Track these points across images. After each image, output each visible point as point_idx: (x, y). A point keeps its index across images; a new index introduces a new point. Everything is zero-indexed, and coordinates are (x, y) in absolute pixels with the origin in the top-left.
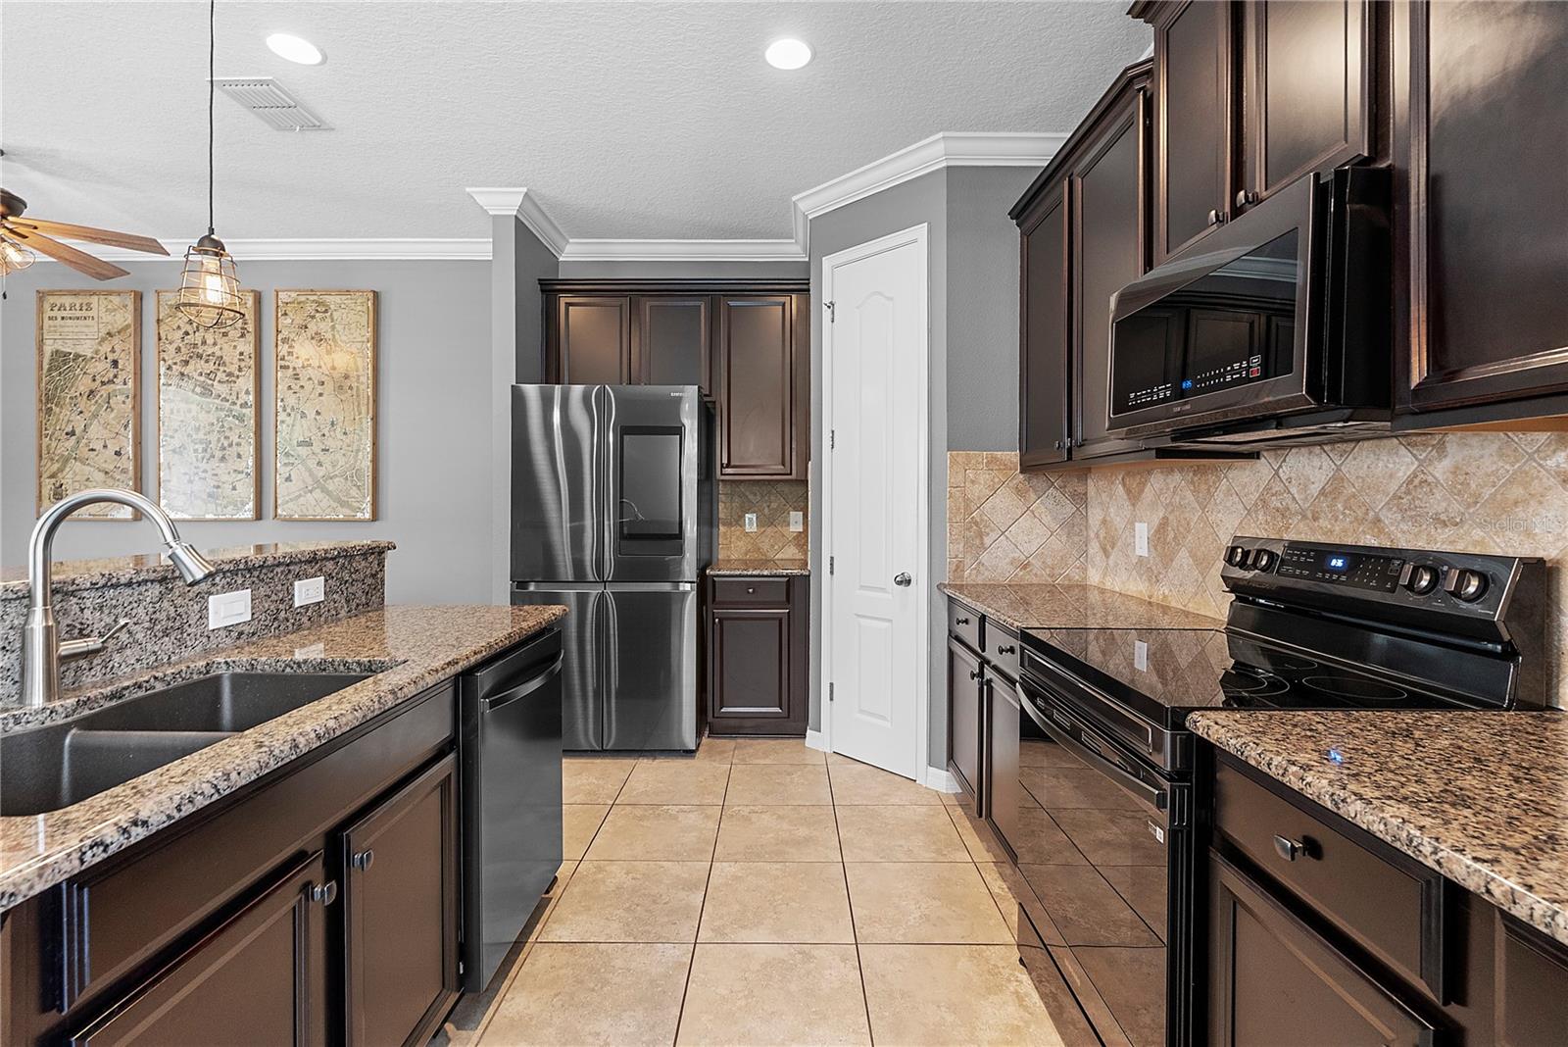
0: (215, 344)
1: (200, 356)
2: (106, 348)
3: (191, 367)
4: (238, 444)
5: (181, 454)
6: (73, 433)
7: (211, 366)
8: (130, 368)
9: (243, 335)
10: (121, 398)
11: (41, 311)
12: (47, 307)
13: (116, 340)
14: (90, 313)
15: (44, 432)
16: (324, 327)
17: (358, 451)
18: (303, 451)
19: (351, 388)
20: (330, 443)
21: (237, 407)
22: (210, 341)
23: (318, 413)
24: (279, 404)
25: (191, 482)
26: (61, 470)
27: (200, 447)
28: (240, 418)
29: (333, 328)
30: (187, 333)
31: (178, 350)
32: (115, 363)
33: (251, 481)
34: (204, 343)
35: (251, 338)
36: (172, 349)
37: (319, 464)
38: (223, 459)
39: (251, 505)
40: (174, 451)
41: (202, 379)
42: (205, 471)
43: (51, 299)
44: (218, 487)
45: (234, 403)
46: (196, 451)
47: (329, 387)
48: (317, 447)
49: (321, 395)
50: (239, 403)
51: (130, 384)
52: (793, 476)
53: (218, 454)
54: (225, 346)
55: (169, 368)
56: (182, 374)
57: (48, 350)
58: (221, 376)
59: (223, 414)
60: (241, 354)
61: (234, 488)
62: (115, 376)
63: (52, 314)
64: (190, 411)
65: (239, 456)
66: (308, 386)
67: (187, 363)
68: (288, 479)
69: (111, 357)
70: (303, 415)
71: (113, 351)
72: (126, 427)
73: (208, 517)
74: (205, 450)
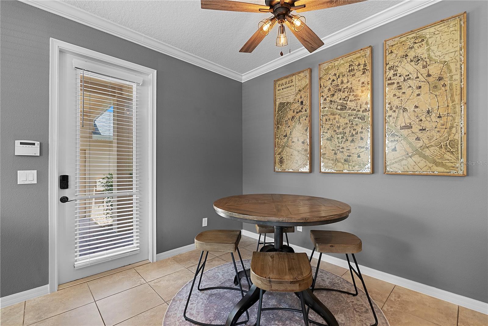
0: (348, 82)
1: (340, 90)
2: (299, 96)
3: (335, 97)
4: (361, 133)
5: (331, 140)
6: (286, 136)
7: (346, 94)
8: (308, 103)
9: (364, 73)
10: (304, 118)
11: (275, 89)
12: (277, 86)
13: (302, 92)
14: (292, 84)
15: (276, 136)
16: (421, 51)
17: (451, 127)
18: (405, 132)
19: (444, 85)
20: (425, 124)
21: (361, 112)
22: (345, 81)
23: (416, 107)
24: (387, 106)
25: (335, 154)
26: (282, 151)
27: (340, 136)
28: (362, 118)
29: (428, 50)
30: (333, 80)
31: (329, 90)
32: (302, 103)
33: (369, 152)
34: (342, 83)
35: (368, 73)
36: (326, 90)
37: (418, 139)
38: (353, 141)
39: (369, 165)
40: (327, 139)
41: (341, 101)
42: (343, 148)
43: (279, 83)
44: (350, 156)
45: (359, 111)
46: (338, 138)
47: (426, 88)
48: (416, 128)
49: (418, 95)
50: (361, 110)
51: (308, 111)
53: (350, 139)
54: (354, 82)
55: (325, 100)
56: (331, 101)
57: (277, 103)
58: (351, 98)
59: (352, 118)
60: (363, 83)
61: (359, 156)
62: (302, 109)
63: (279, 88)
64: (335, 119)
65: (362, 139)
66: (409, 91)
67: (333, 95)
68: (395, 150)
69: (300, 101)
70: (405, 110)
71: (301, 97)
72: (306, 130)
73: (345, 171)
74: (343, 138)
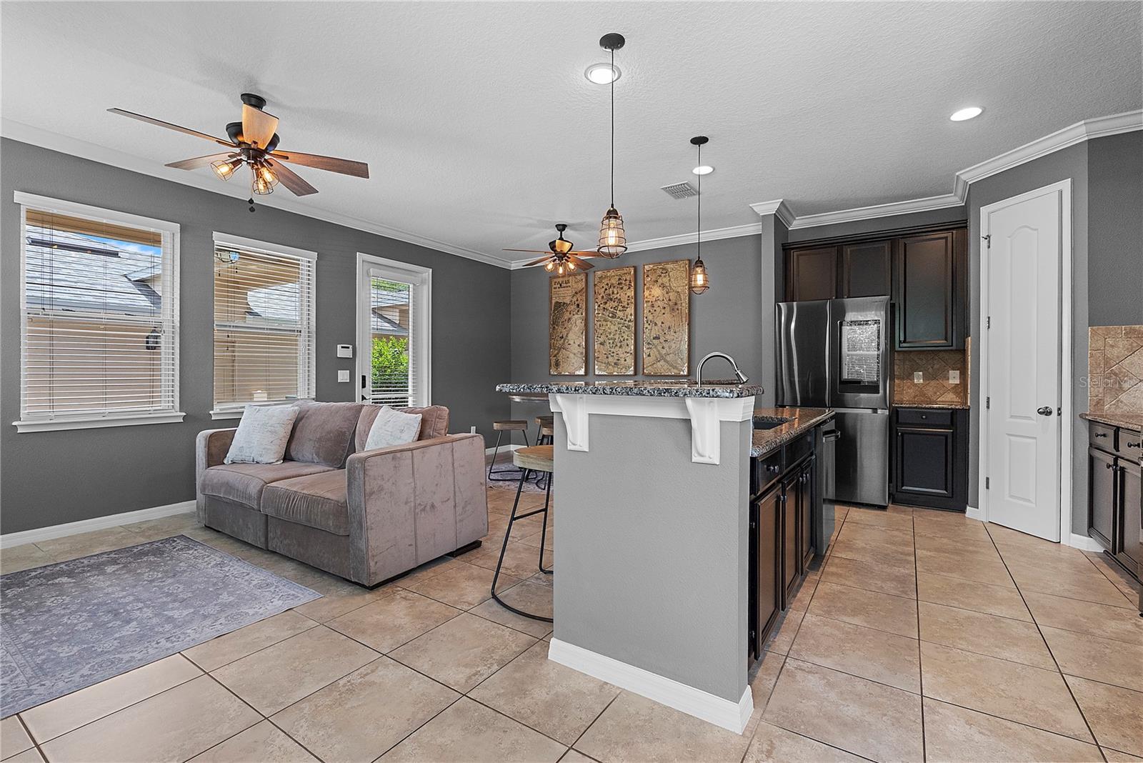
0: (617, 293)
1: (611, 300)
2: (575, 299)
3: (607, 305)
4: (627, 340)
5: (603, 345)
6: (562, 337)
7: (616, 304)
8: (584, 307)
9: (629, 288)
10: (580, 321)
11: (551, 286)
12: (553, 283)
13: (578, 295)
14: (568, 285)
15: (553, 337)
16: (665, 280)
17: (681, 341)
18: (656, 342)
19: (678, 309)
20: (668, 337)
21: (627, 322)
22: (616, 292)
23: (662, 323)
24: (645, 319)
25: (607, 357)
26: (558, 353)
27: (611, 341)
28: (628, 327)
29: (670, 280)
30: (606, 289)
31: (603, 297)
32: (578, 305)
33: (633, 357)
34: (613, 293)
35: (632, 289)
36: (600, 297)
37: (663, 348)
38: (621, 347)
39: (632, 368)
40: (601, 344)
41: (612, 310)
42: (613, 353)
43: (555, 280)
44: (618, 360)
45: (625, 320)
46: (610, 343)
47: (668, 309)
48: (662, 340)
49: (664, 314)
50: (628, 320)
51: (584, 314)
52: (954, 348)
53: (619, 345)
54: (622, 294)
55: (599, 306)
56: (604, 308)
57: (553, 302)
58: (620, 308)
59: (620, 326)
60: (629, 297)
61: (625, 360)
62: (578, 311)
63: (555, 286)
64: (607, 325)
65: (628, 345)
66: (658, 309)
67: (606, 303)
68: (649, 356)
69: (576, 303)
70: (656, 324)
71: (577, 300)
72: (582, 333)
73: (615, 373)
74: (613, 343)
